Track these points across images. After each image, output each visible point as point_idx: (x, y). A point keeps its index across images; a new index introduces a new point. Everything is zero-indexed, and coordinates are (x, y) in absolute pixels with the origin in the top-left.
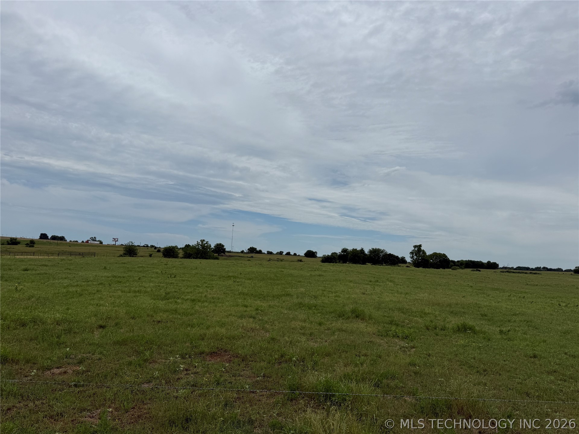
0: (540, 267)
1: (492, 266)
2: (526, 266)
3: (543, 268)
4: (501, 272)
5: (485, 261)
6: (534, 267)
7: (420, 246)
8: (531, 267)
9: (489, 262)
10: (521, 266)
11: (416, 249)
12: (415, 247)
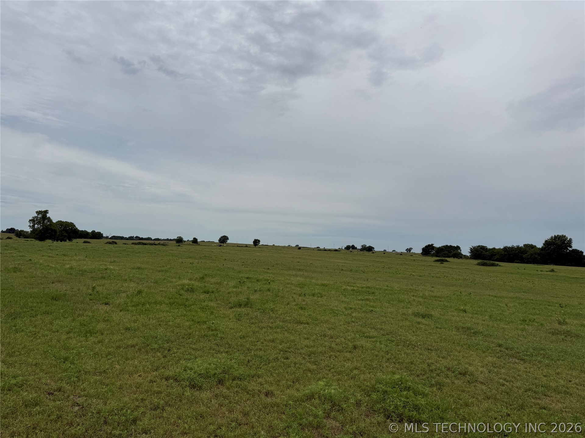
0: (133, 236)
1: (97, 236)
2: (121, 236)
3: (135, 237)
5: (90, 231)
6: (127, 237)
7: (46, 212)
8: (125, 236)
9: (93, 232)
10: (116, 236)
11: (40, 216)
12: (38, 213)
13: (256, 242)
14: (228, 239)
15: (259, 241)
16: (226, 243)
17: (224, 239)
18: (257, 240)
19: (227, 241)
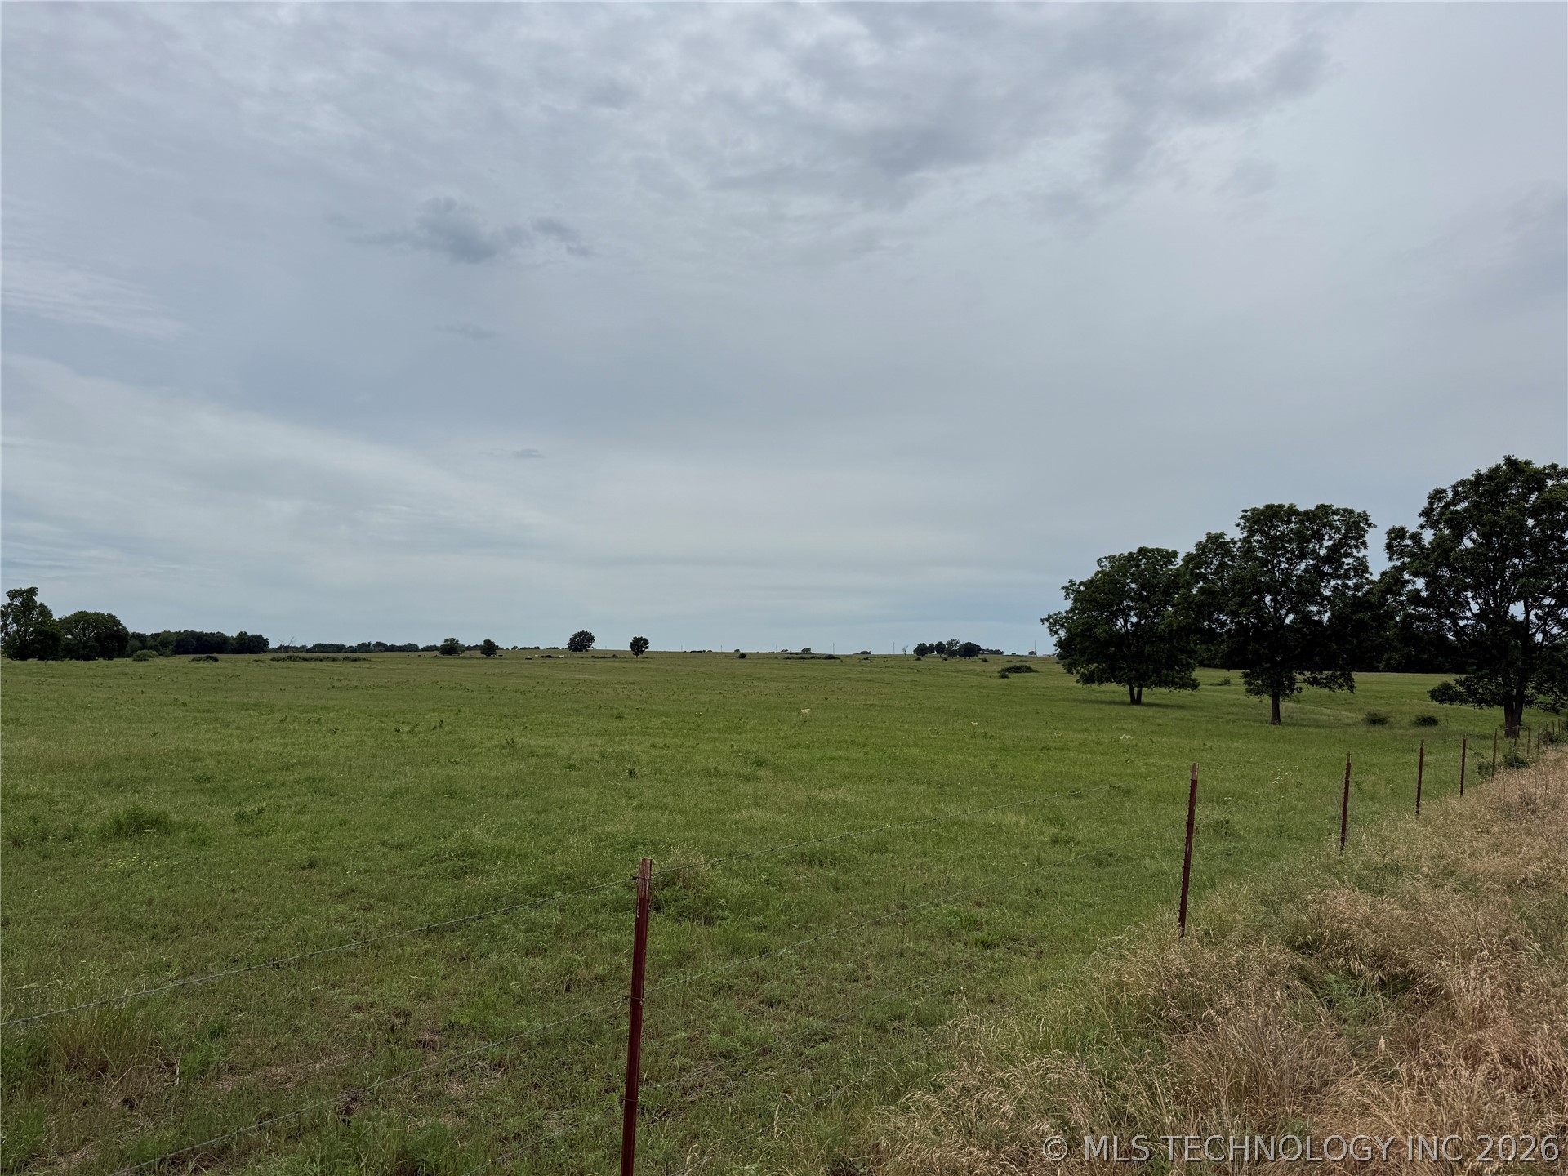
0: (370, 643)
1: (251, 645)
4: (273, 659)
5: (232, 632)
6: (354, 645)
7: (32, 591)
8: (347, 645)
9: (242, 635)
11: (18, 602)
12: (14, 594)
13: (639, 645)
14: (592, 639)
15: (646, 642)
16: (587, 651)
17: (581, 642)
18: (641, 639)
19: (589, 647)
